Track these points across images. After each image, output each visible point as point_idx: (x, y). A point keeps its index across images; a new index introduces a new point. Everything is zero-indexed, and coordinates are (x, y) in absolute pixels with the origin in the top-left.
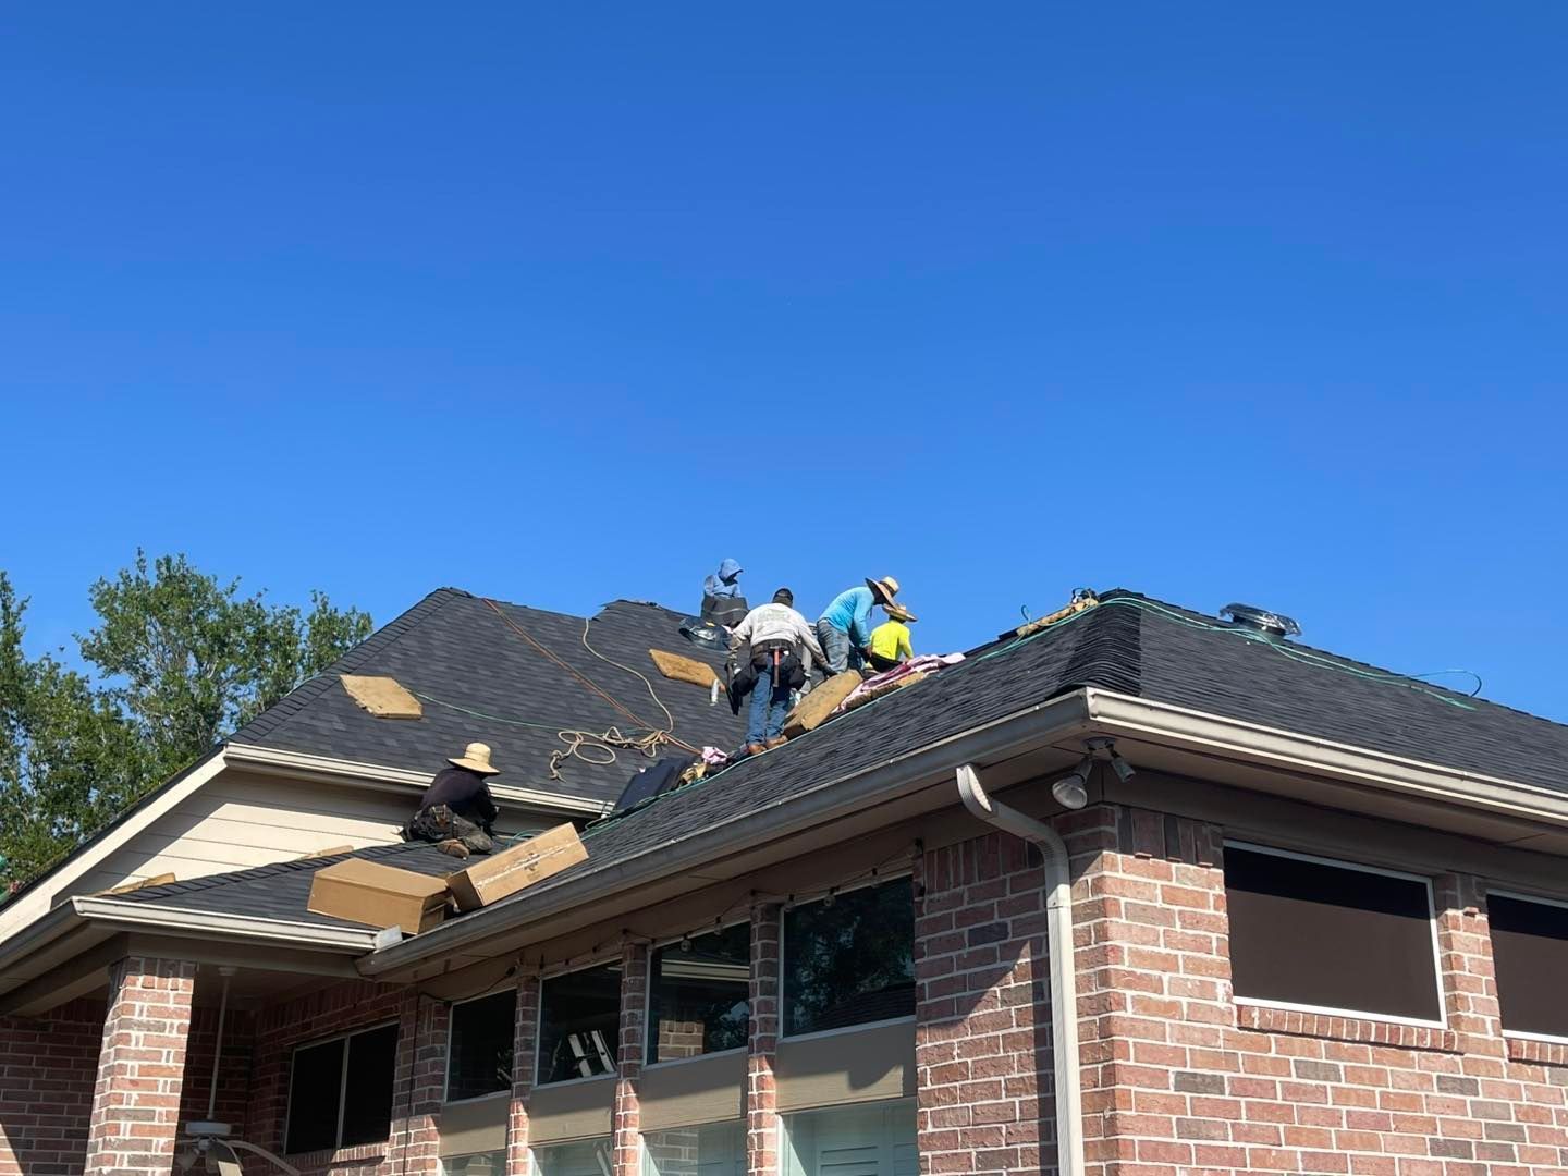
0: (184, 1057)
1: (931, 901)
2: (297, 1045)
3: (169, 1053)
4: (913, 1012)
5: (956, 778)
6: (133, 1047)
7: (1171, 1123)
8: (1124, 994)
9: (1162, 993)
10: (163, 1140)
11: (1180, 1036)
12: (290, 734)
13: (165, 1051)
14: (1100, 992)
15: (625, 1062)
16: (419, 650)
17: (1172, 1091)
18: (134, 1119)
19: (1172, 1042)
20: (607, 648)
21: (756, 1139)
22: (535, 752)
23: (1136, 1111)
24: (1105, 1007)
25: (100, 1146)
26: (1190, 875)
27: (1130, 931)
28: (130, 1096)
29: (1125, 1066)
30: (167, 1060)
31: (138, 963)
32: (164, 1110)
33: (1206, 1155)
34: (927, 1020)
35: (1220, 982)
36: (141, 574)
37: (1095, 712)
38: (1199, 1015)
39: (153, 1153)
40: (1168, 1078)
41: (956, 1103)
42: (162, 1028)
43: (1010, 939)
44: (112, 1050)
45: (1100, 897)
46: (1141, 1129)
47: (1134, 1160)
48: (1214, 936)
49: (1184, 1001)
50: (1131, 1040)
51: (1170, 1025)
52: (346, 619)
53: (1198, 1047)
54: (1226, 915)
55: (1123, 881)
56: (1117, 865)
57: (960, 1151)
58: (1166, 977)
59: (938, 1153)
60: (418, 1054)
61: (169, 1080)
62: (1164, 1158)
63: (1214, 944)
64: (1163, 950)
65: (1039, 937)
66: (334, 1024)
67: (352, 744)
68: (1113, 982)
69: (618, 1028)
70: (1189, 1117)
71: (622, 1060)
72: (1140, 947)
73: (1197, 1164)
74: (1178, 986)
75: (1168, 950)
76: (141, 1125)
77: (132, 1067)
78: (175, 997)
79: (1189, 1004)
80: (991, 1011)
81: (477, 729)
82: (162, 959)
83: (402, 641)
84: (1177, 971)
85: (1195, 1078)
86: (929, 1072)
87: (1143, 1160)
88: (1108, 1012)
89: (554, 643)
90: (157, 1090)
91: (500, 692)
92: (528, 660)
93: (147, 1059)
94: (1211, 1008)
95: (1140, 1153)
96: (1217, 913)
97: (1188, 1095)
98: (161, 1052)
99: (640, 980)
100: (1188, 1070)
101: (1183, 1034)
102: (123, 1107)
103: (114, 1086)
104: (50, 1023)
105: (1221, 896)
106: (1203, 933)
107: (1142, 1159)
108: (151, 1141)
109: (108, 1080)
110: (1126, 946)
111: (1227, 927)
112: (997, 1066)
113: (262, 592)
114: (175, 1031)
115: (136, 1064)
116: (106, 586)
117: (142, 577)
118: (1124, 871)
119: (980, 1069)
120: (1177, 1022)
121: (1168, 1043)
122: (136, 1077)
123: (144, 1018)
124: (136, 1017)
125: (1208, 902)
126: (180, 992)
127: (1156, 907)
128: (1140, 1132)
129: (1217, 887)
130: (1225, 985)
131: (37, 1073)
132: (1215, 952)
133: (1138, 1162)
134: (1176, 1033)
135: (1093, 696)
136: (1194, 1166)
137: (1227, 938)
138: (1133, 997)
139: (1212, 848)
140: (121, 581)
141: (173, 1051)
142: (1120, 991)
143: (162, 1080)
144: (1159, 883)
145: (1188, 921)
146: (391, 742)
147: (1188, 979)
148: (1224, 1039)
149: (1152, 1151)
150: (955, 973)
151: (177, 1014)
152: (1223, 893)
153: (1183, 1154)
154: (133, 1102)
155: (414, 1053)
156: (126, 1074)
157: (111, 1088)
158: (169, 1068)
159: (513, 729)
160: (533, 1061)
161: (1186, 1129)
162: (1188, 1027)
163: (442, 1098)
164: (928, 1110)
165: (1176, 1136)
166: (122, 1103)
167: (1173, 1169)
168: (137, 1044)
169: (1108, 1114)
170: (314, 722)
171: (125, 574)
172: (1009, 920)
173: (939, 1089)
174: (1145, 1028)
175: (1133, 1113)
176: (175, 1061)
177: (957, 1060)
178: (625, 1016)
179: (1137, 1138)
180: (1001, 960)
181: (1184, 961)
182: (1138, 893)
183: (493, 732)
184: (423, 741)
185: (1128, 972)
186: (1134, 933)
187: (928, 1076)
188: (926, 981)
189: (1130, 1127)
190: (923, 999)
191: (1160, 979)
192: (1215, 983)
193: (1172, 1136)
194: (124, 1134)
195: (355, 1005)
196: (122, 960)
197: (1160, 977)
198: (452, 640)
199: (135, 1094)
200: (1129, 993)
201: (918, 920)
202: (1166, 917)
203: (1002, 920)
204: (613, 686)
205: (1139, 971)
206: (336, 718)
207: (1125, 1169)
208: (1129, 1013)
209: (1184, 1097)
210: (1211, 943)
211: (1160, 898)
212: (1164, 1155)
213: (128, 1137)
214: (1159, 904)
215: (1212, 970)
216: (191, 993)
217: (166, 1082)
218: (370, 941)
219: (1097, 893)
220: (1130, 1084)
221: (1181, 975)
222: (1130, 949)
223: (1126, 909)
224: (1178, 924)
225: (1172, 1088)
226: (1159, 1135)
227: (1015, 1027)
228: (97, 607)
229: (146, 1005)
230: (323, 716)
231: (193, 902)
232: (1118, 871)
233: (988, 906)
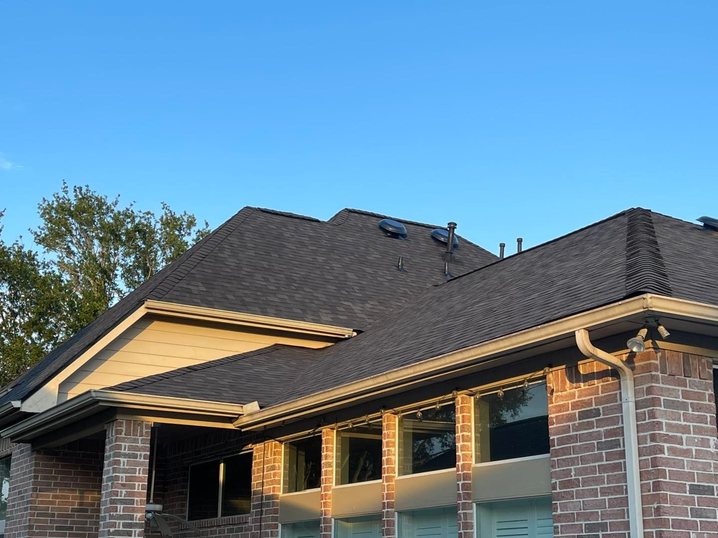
0: (148, 471)
1: (557, 396)
2: (191, 463)
3: (140, 469)
4: (549, 452)
5: (575, 336)
6: (122, 466)
7: (687, 510)
8: (663, 446)
9: (682, 445)
10: (139, 515)
11: (692, 466)
12: (178, 293)
13: (138, 468)
14: (650, 445)
15: (386, 475)
16: (239, 244)
17: (688, 494)
18: (124, 504)
19: (688, 469)
20: (339, 239)
21: (462, 516)
22: (307, 301)
23: (670, 504)
24: (654, 452)
25: (108, 518)
26: (696, 384)
27: (666, 414)
28: (121, 492)
29: (664, 482)
30: (139, 473)
31: (122, 423)
32: (139, 499)
33: (705, 526)
34: (557, 457)
35: (712, 439)
36: (65, 195)
37: (651, 306)
38: (701, 455)
39: (135, 521)
40: (686, 487)
41: (573, 499)
42: (135, 456)
43: (601, 417)
44: (111, 468)
45: (651, 396)
46: (673, 513)
47: (670, 528)
48: (708, 415)
49: (694, 448)
50: (667, 469)
51: (687, 460)
52: (181, 219)
53: (701, 472)
54: (714, 404)
55: (662, 388)
56: (659, 380)
57: (576, 523)
58: (684, 436)
59: (564, 524)
60: (265, 468)
61: (141, 484)
62: (684, 528)
63: (709, 419)
64: (683, 423)
65: (618, 416)
66: (215, 452)
67: (210, 299)
68: (658, 440)
69: (382, 457)
70: (697, 507)
71: (385, 473)
72: (671, 422)
73: (701, 530)
74: (690, 441)
75: (685, 423)
76: (128, 507)
77: (122, 477)
78: (141, 441)
79: (696, 450)
80: (592, 453)
81: (275, 288)
82: (134, 421)
83: (229, 238)
84: (690, 433)
85: (699, 487)
86: (558, 483)
87: (674, 529)
88: (655, 454)
89: (310, 237)
90: (135, 489)
91: (284, 267)
92: (297, 247)
93: (129, 473)
94: (708, 452)
95: (672, 525)
96: (710, 403)
97: (696, 496)
98: (136, 469)
99: (393, 433)
100: (696, 483)
101: (693, 466)
102: (119, 498)
103: (114, 487)
104: (61, 451)
105: (711, 394)
106: (703, 414)
107: (673, 527)
108: (133, 515)
109: (110, 484)
110: (664, 421)
111: (715, 410)
112: (596, 481)
113: (133, 203)
114: (142, 458)
115: (124, 475)
116: (46, 203)
117: (66, 196)
118: (662, 383)
119: (585, 482)
120: (690, 459)
121: (686, 470)
122: (124, 482)
123: (127, 452)
124: (122, 451)
125: (705, 397)
126: (144, 437)
127: (679, 401)
128: (672, 515)
129: (710, 390)
130: (714, 440)
131: (55, 478)
132: (709, 423)
133: (671, 529)
134: (690, 466)
135: (651, 298)
136: (699, 531)
137: (715, 415)
138: (668, 447)
139: (707, 370)
140: (55, 199)
141: (142, 468)
142: (661, 444)
143: (137, 484)
144: (681, 388)
145: (695, 408)
146: (231, 297)
147: (695, 437)
148: (714, 467)
149: (677, 524)
150: (571, 434)
151: (143, 449)
152: (713, 393)
153: (693, 526)
154: (123, 495)
155: (263, 467)
156: (119, 481)
157: (112, 488)
158: (140, 477)
159: (293, 288)
160: (332, 473)
161: (695, 513)
162: (695, 461)
163: (280, 491)
164: (558, 502)
165: (690, 517)
166: (118, 496)
167: (689, 533)
168: (124, 465)
169: (655, 505)
170: (190, 287)
171: (56, 195)
172: (600, 407)
173: (564, 492)
174: (674, 463)
175: (668, 505)
176: (143, 474)
177: (573, 477)
178: (385, 451)
179: (671, 518)
180: (597, 428)
181: (693, 429)
182: (670, 394)
183: (283, 290)
184: (246, 295)
185: (665, 434)
186: (668, 415)
187: (558, 485)
188: (555, 437)
189: (667, 512)
190: (554, 446)
191: (682, 438)
192: (709, 439)
193: (688, 517)
194: (120, 512)
195: (226, 442)
196: (113, 421)
197: (681, 436)
198: (255, 237)
199: (124, 491)
200: (666, 445)
201: (550, 406)
202: (684, 406)
203: (597, 407)
204: (344, 261)
205: (670, 434)
206: (200, 284)
207: (665, 533)
208: (666, 455)
209: (694, 497)
210: (707, 418)
211: (681, 396)
212: (684, 526)
213: (121, 513)
214: (681, 399)
215: (707, 432)
216: (150, 438)
217: (139, 485)
218: (241, 410)
219: (649, 395)
220: (666, 491)
221: (692, 435)
222: (666, 423)
223: (664, 402)
224: (690, 409)
225: (688, 492)
226: (681, 516)
227: (605, 461)
228: (42, 216)
229: (127, 444)
230: (193, 283)
231: (148, 390)
232: (659, 383)
233: (589, 399)
